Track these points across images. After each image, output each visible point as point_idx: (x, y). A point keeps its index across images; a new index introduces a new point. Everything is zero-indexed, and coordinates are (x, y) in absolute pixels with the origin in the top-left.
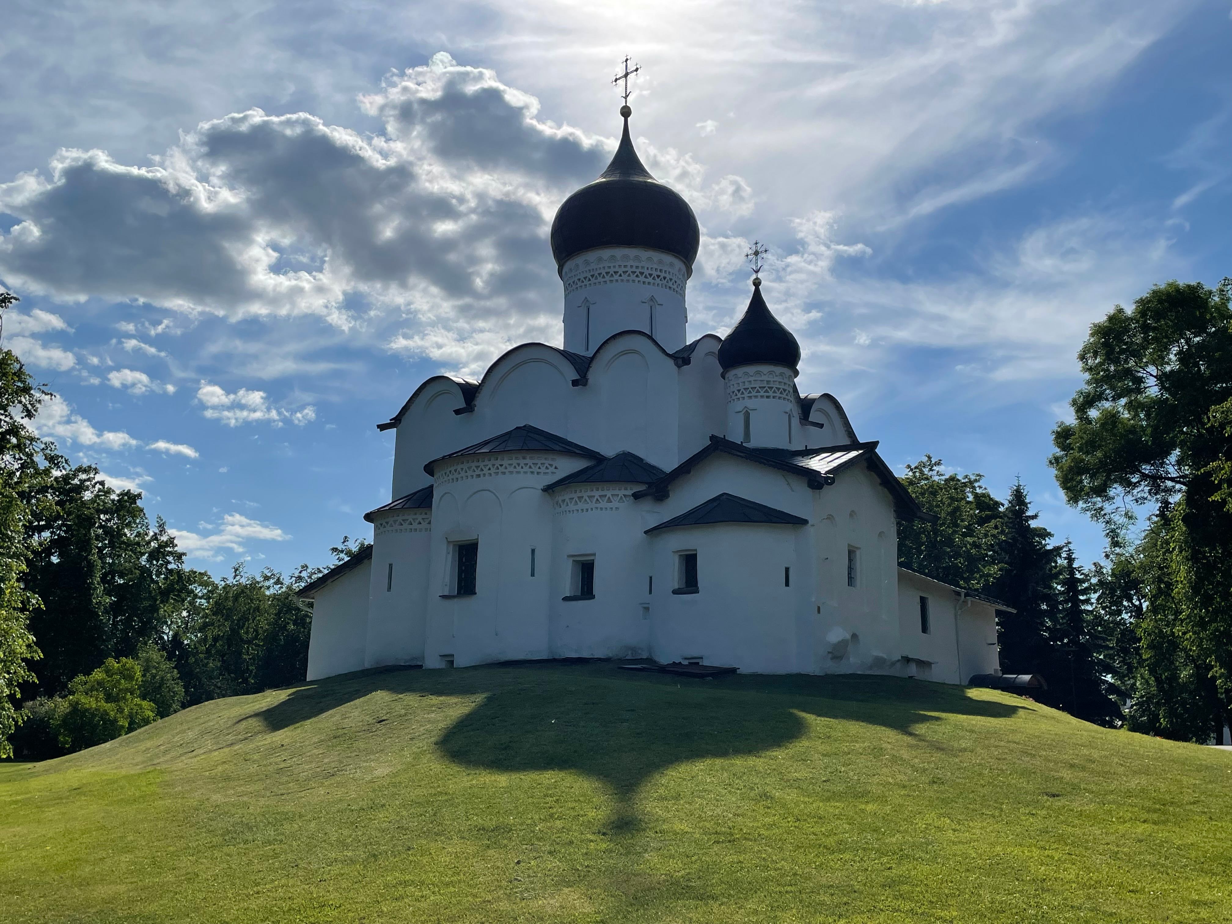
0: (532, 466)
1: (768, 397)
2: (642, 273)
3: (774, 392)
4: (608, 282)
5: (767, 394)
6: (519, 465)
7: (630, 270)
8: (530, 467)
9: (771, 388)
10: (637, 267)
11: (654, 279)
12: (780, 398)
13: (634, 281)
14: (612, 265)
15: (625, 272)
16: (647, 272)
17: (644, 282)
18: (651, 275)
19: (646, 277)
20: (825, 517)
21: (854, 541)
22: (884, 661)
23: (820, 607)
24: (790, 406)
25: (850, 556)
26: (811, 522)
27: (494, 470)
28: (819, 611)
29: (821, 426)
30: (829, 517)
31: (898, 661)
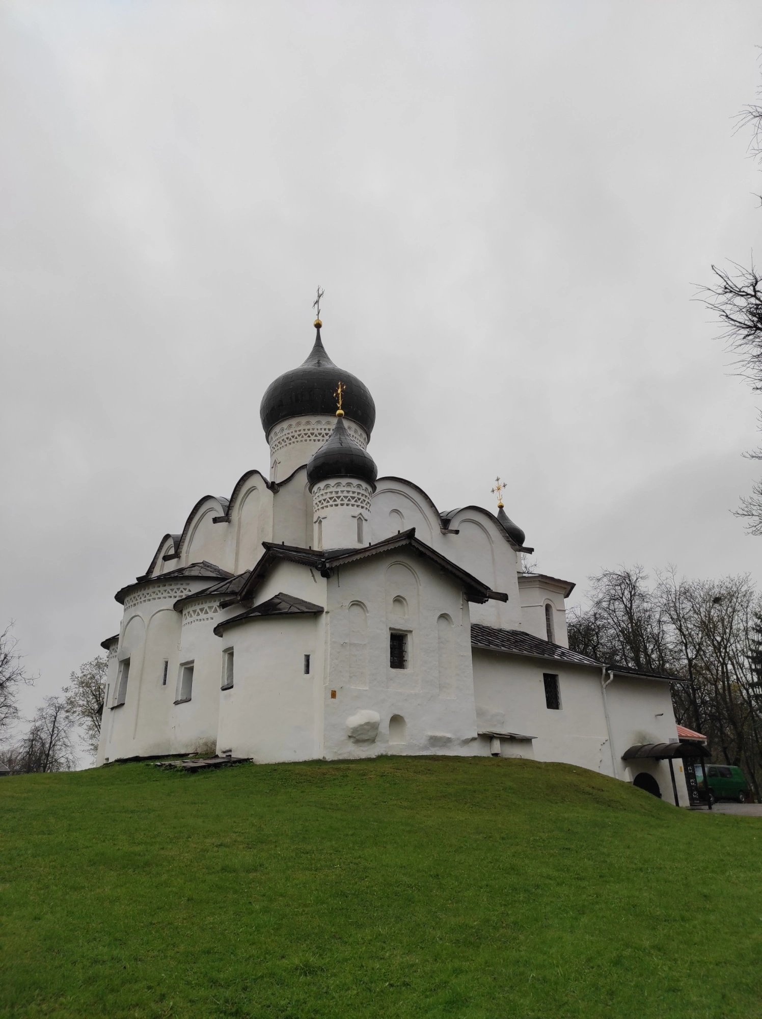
0: (170, 592)
1: (337, 505)
2: (312, 434)
3: (342, 500)
4: (288, 445)
5: (336, 503)
6: (160, 591)
7: (302, 432)
8: (169, 593)
9: (338, 497)
10: (309, 430)
11: (323, 436)
12: (348, 505)
13: (306, 440)
14: (290, 431)
15: (299, 435)
16: (316, 432)
17: (315, 440)
18: (320, 434)
19: (316, 436)
20: (347, 603)
21: (401, 625)
22: (449, 740)
23: (335, 691)
24: (360, 510)
25: (398, 641)
26: (325, 610)
27: (143, 599)
28: (334, 695)
29: (457, 532)
30: (357, 604)
31: (474, 739)
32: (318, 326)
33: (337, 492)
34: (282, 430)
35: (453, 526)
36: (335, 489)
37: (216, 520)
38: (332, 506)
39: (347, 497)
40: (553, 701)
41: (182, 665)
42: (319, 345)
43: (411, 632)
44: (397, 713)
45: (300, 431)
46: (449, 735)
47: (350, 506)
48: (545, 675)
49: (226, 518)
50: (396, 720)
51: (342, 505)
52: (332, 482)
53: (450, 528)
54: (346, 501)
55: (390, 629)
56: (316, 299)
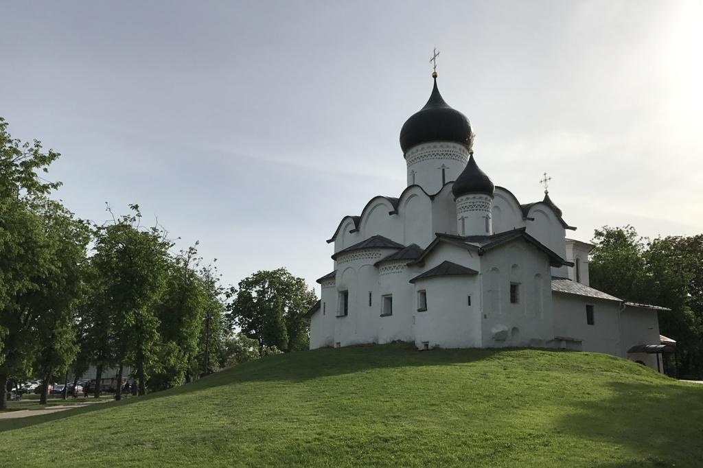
0: (369, 255)
2: (438, 154)
3: (477, 207)
4: (421, 161)
5: (473, 209)
7: (432, 153)
9: (474, 205)
10: (435, 151)
11: (444, 156)
13: (434, 158)
14: (422, 152)
15: (429, 155)
17: (439, 158)
18: (443, 154)
19: (440, 155)
20: (490, 269)
21: (516, 280)
22: (540, 341)
23: (486, 315)
24: (487, 213)
25: (514, 288)
26: (480, 273)
27: (353, 258)
28: (485, 317)
29: (533, 219)
30: (494, 269)
31: (552, 340)
32: (435, 76)
33: (473, 203)
35: (530, 216)
36: (472, 201)
37: (390, 214)
38: (470, 210)
39: (480, 205)
40: (590, 321)
41: (383, 296)
42: (435, 90)
43: (520, 283)
44: (517, 326)
45: (429, 152)
46: (540, 338)
47: (481, 211)
48: (587, 306)
49: (396, 213)
50: (515, 329)
51: (477, 210)
52: (471, 196)
54: (479, 208)
55: (511, 282)
56: (433, 57)
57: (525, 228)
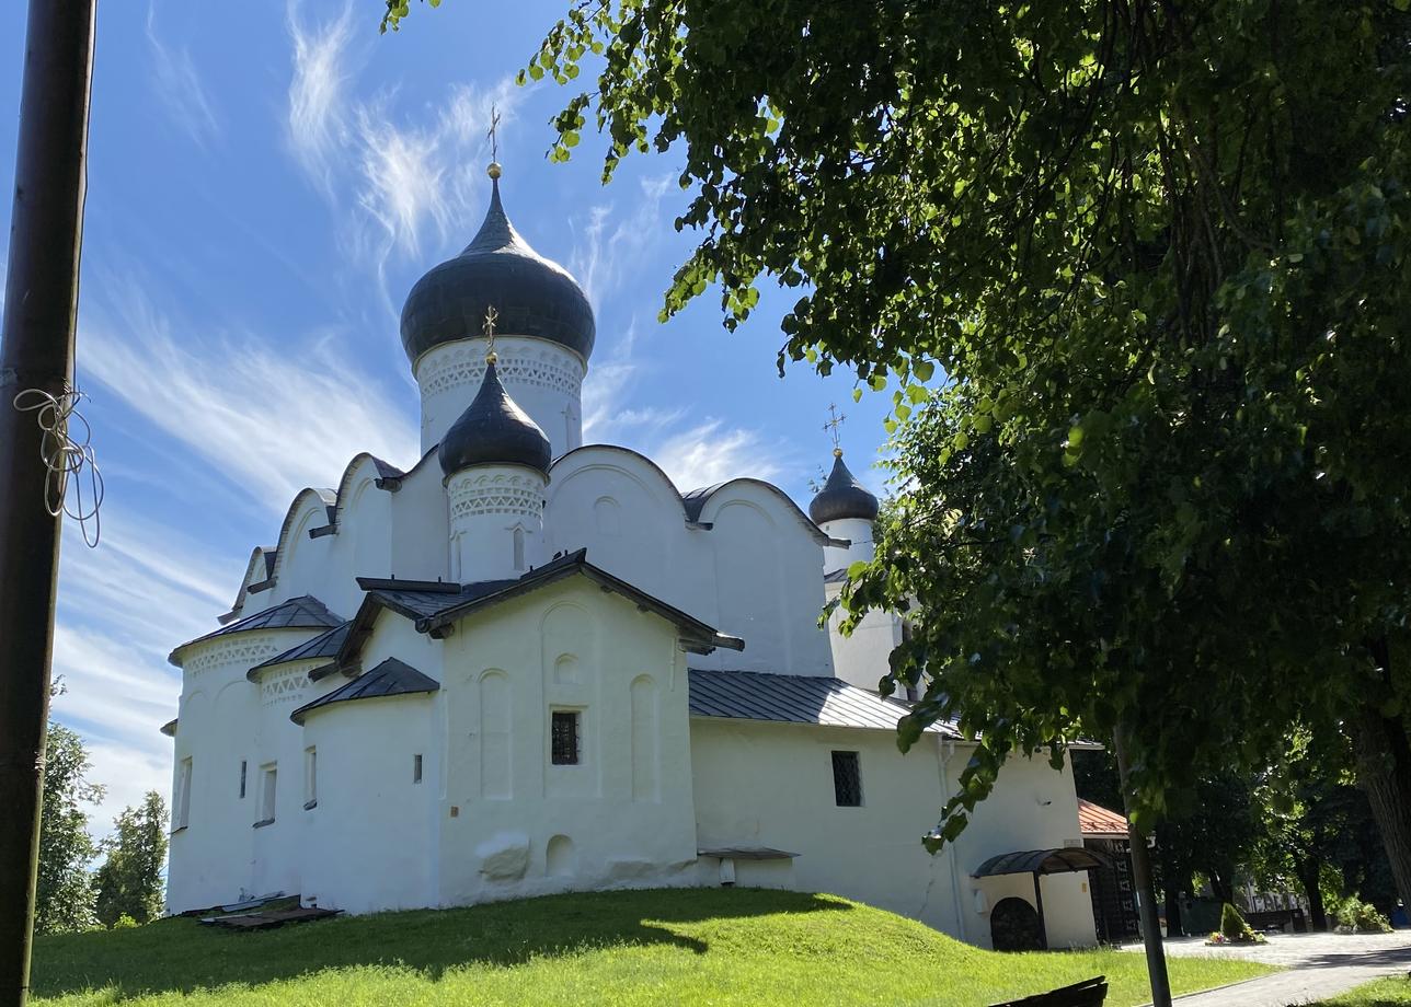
1: (482, 512)
3: (489, 503)
5: (480, 508)
9: (483, 499)
12: (498, 510)
20: (478, 674)
21: (570, 699)
22: (649, 867)
23: (457, 809)
24: (518, 517)
25: (564, 721)
26: (442, 685)
28: (455, 812)
29: (709, 526)
30: (493, 673)
31: (692, 862)
32: (495, 175)
33: (481, 492)
34: (435, 364)
35: (706, 516)
36: (476, 487)
37: (314, 533)
38: (474, 513)
39: (497, 498)
40: (848, 794)
41: (263, 767)
42: (496, 210)
43: (586, 707)
44: (560, 831)
45: (461, 366)
46: (648, 860)
47: (502, 513)
48: (835, 754)
49: (332, 528)
50: (557, 841)
51: (489, 511)
52: (473, 475)
53: (700, 520)
54: (495, 506)
55: (552, 706)
57: (584, 550)
